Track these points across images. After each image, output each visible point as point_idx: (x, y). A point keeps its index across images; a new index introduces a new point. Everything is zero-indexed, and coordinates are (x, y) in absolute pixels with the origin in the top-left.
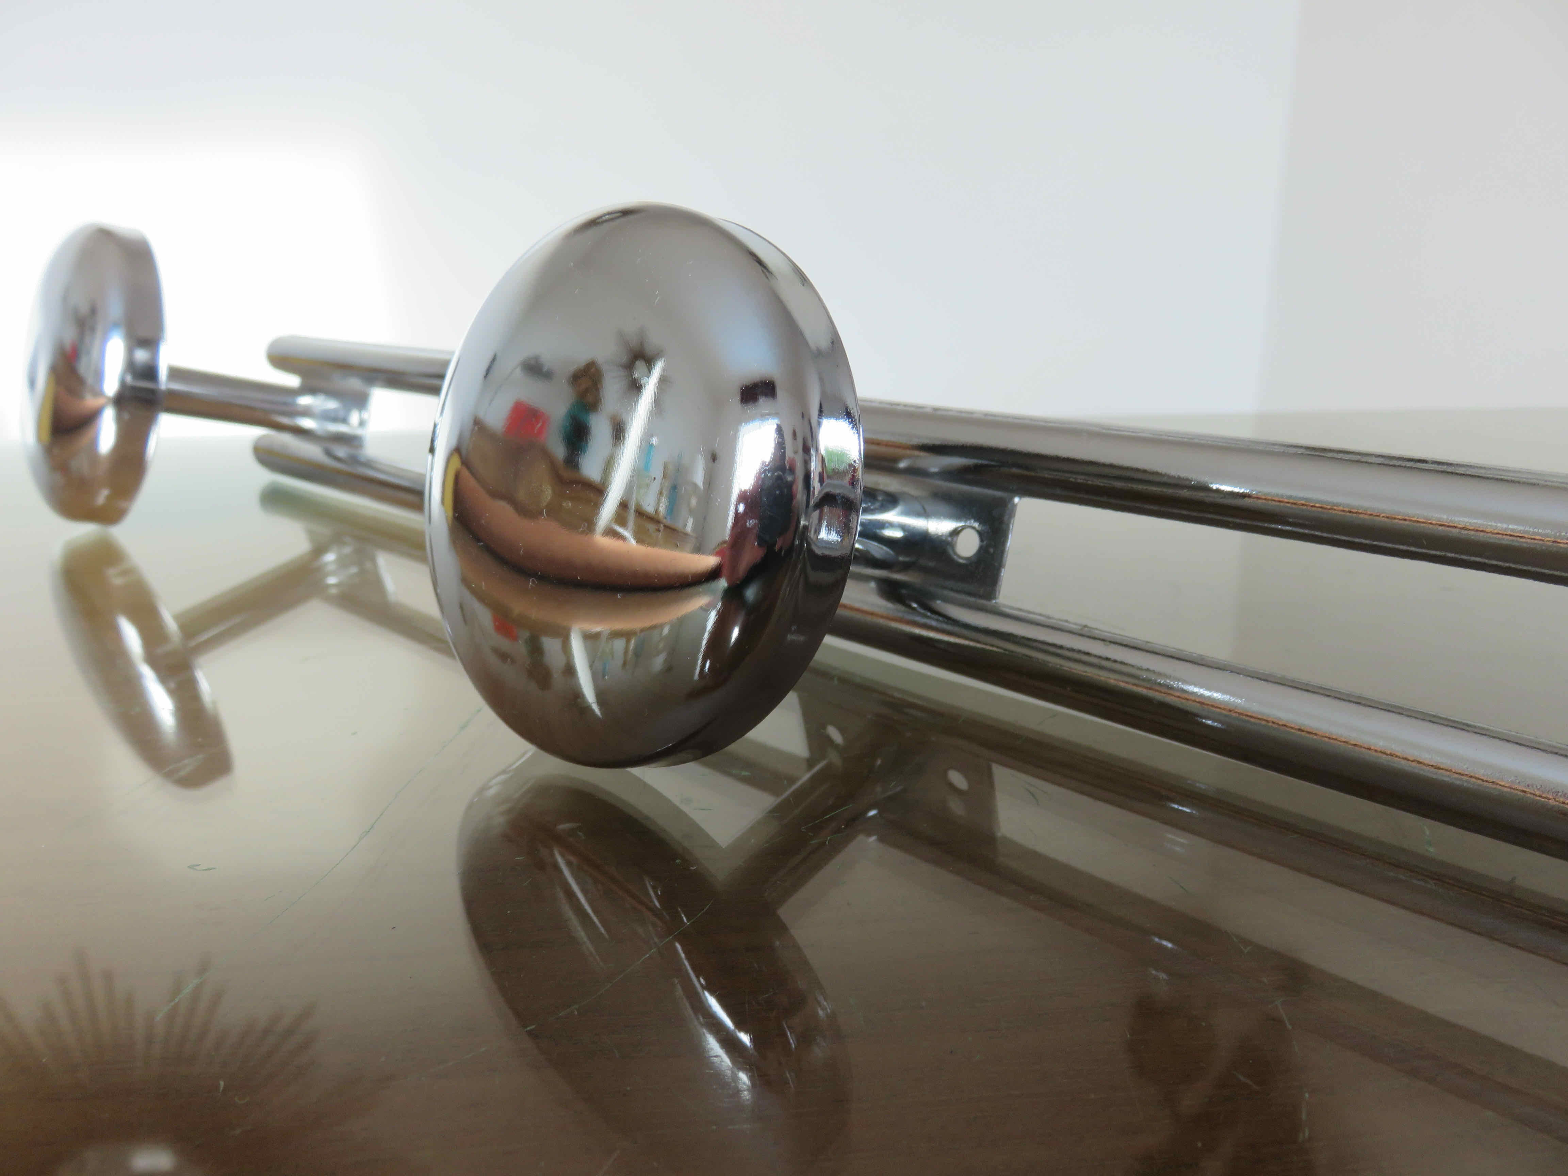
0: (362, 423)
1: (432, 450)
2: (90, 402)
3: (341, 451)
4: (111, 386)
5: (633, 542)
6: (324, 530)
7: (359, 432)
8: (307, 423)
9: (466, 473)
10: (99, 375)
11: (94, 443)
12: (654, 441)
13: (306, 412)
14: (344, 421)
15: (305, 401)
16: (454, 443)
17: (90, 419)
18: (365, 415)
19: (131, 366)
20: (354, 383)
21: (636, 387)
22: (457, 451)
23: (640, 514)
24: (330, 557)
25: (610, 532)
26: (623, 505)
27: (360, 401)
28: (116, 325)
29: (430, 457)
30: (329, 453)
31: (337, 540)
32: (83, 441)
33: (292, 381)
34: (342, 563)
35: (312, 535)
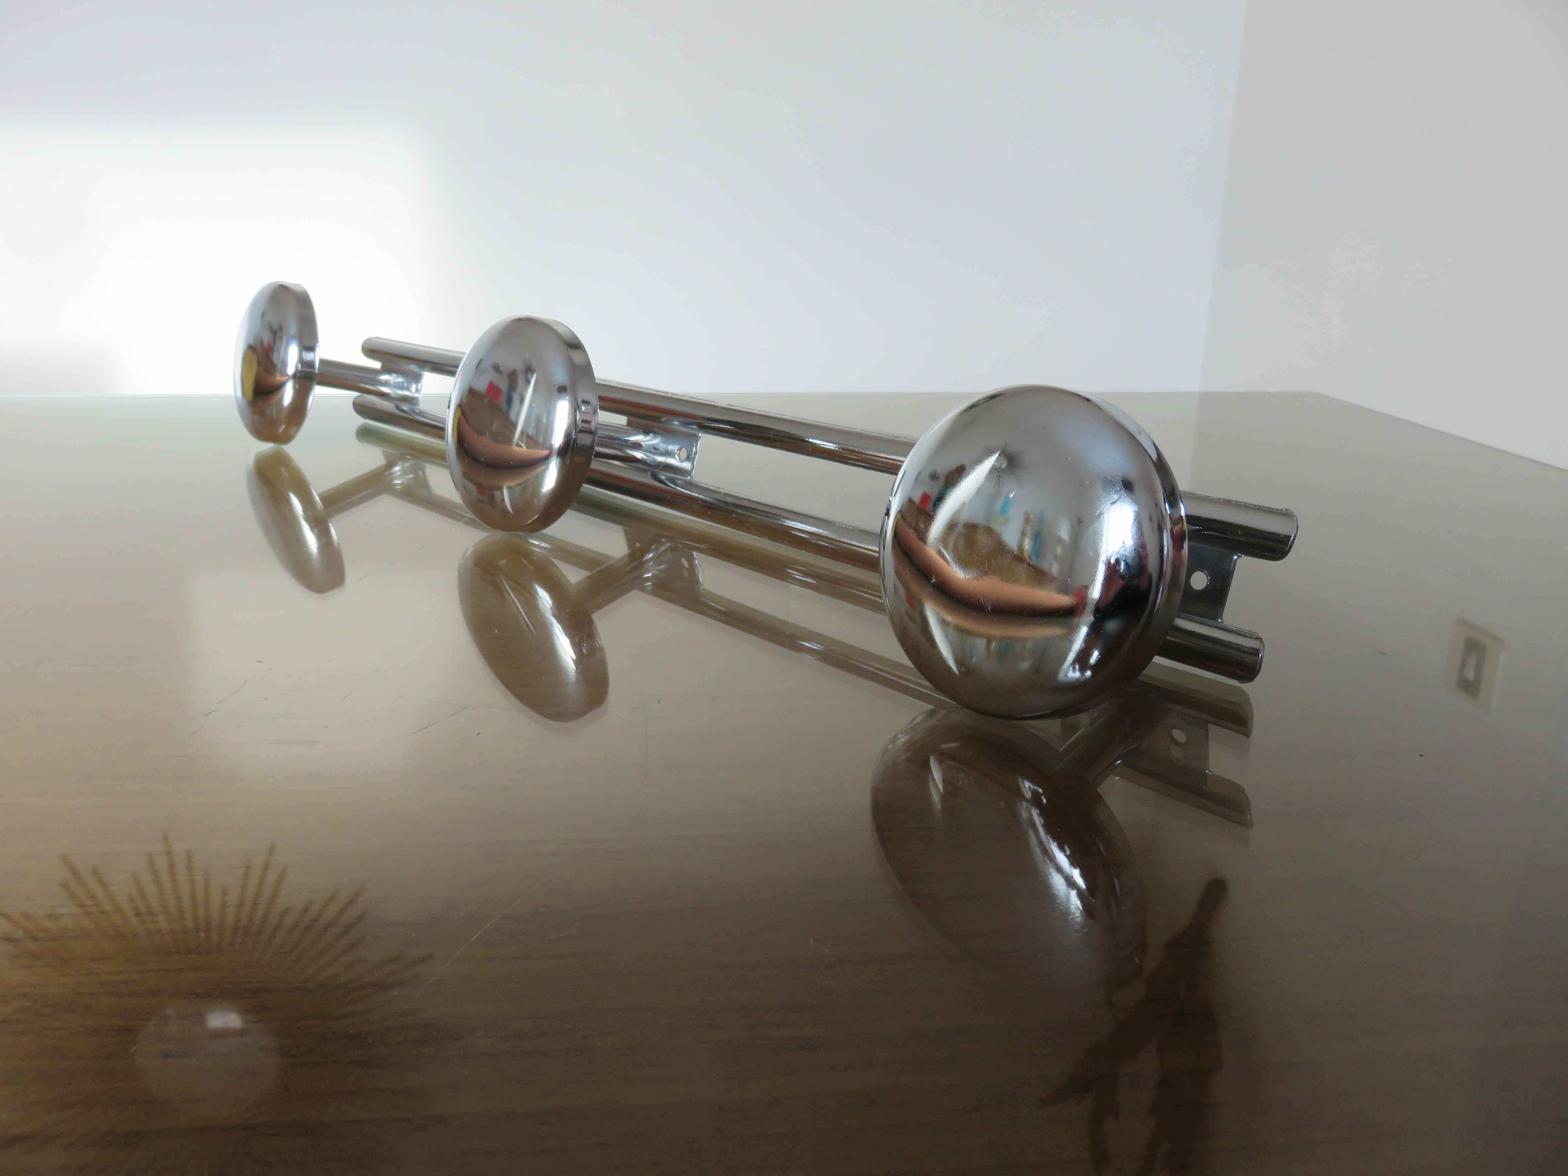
0: (417, 391)
1: (449, 407)
2: (279, 378)
3: (405, 407)
4: (291, 370)
5: (525, 447)
6: (394, 452)
7: (416, 395)
8: (385, 390)
9: (462, 418)
10: (285, 364)
11: (281, 400)
12: (533, 405)
13: (386, 384)
14: (408, 389)
15: (384, 377)
16: (458, 402)
17: (280, 387)
18: (419, 386)
19: (301, 360)
20: (414, 368)
21: (528, 382)
22: (460, 406)
23: (528, 436)
24: (397, 468)
25: (518, 445)
26: (522, 433)
27: (417, 378)
28: (293, 337)
29: (448, 410)
30: (397, 407)
31: (402, 458)
32: (275, 399)
33: (376, 365)
34: (404, 472)
35: (387, 455)
